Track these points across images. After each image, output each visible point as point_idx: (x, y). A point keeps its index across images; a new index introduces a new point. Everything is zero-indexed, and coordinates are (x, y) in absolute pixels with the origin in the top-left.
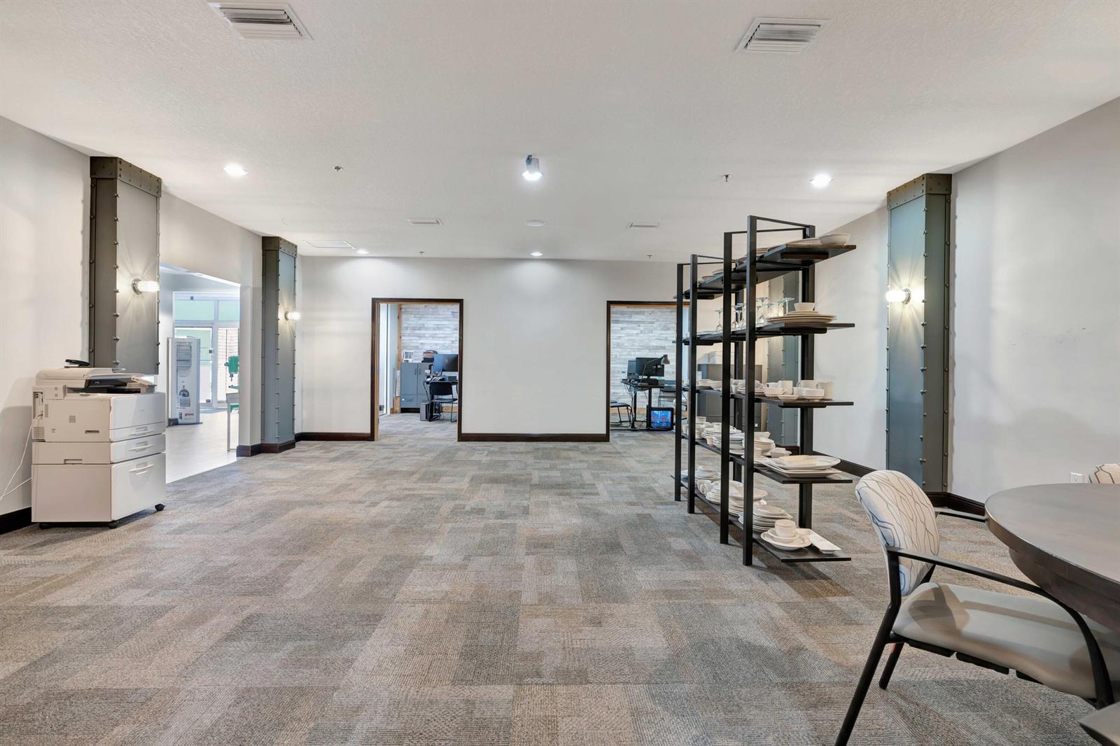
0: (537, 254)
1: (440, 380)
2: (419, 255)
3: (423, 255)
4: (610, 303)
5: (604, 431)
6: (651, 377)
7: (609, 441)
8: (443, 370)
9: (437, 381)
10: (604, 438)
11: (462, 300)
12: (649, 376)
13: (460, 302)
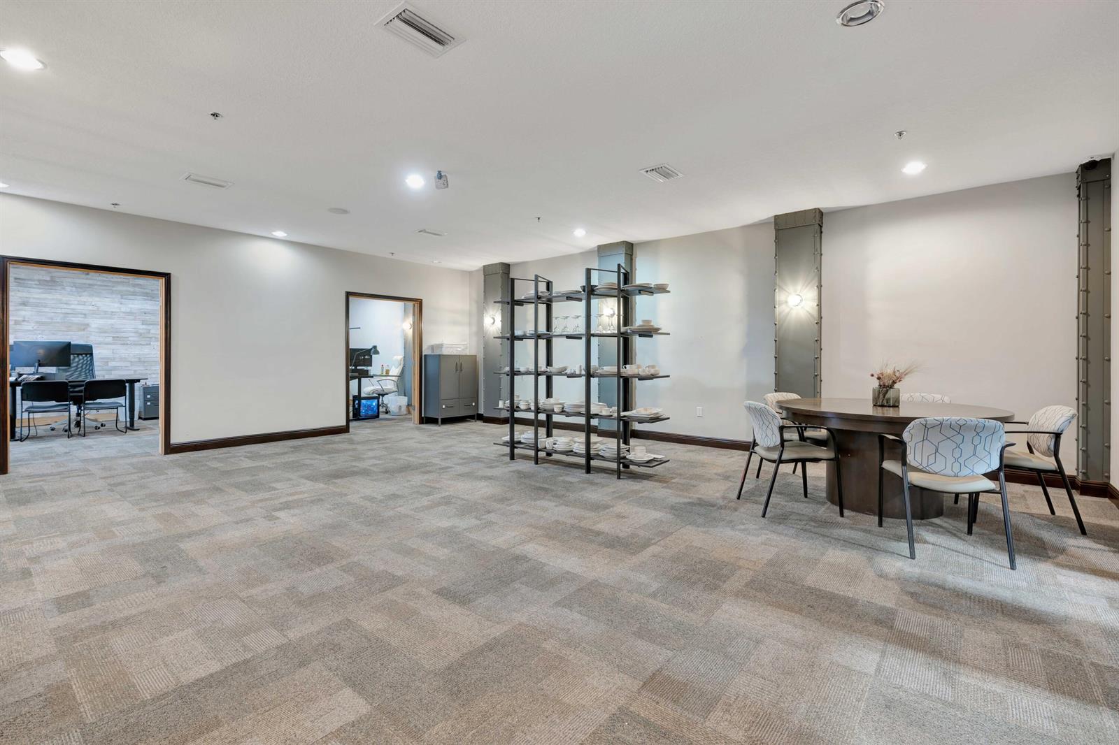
0: (280, 234)
1: (38, 379)
2: (112, 208)
3: (117, 209)
4: (348, 294)
5: (344, 423)
6: (358, 368)
7: (349, 432)
8: (40, 365)
9: (32, 381)
10: (344, 430)
11: (170, 274)
12: (356, 366)
13: (167, 276)
